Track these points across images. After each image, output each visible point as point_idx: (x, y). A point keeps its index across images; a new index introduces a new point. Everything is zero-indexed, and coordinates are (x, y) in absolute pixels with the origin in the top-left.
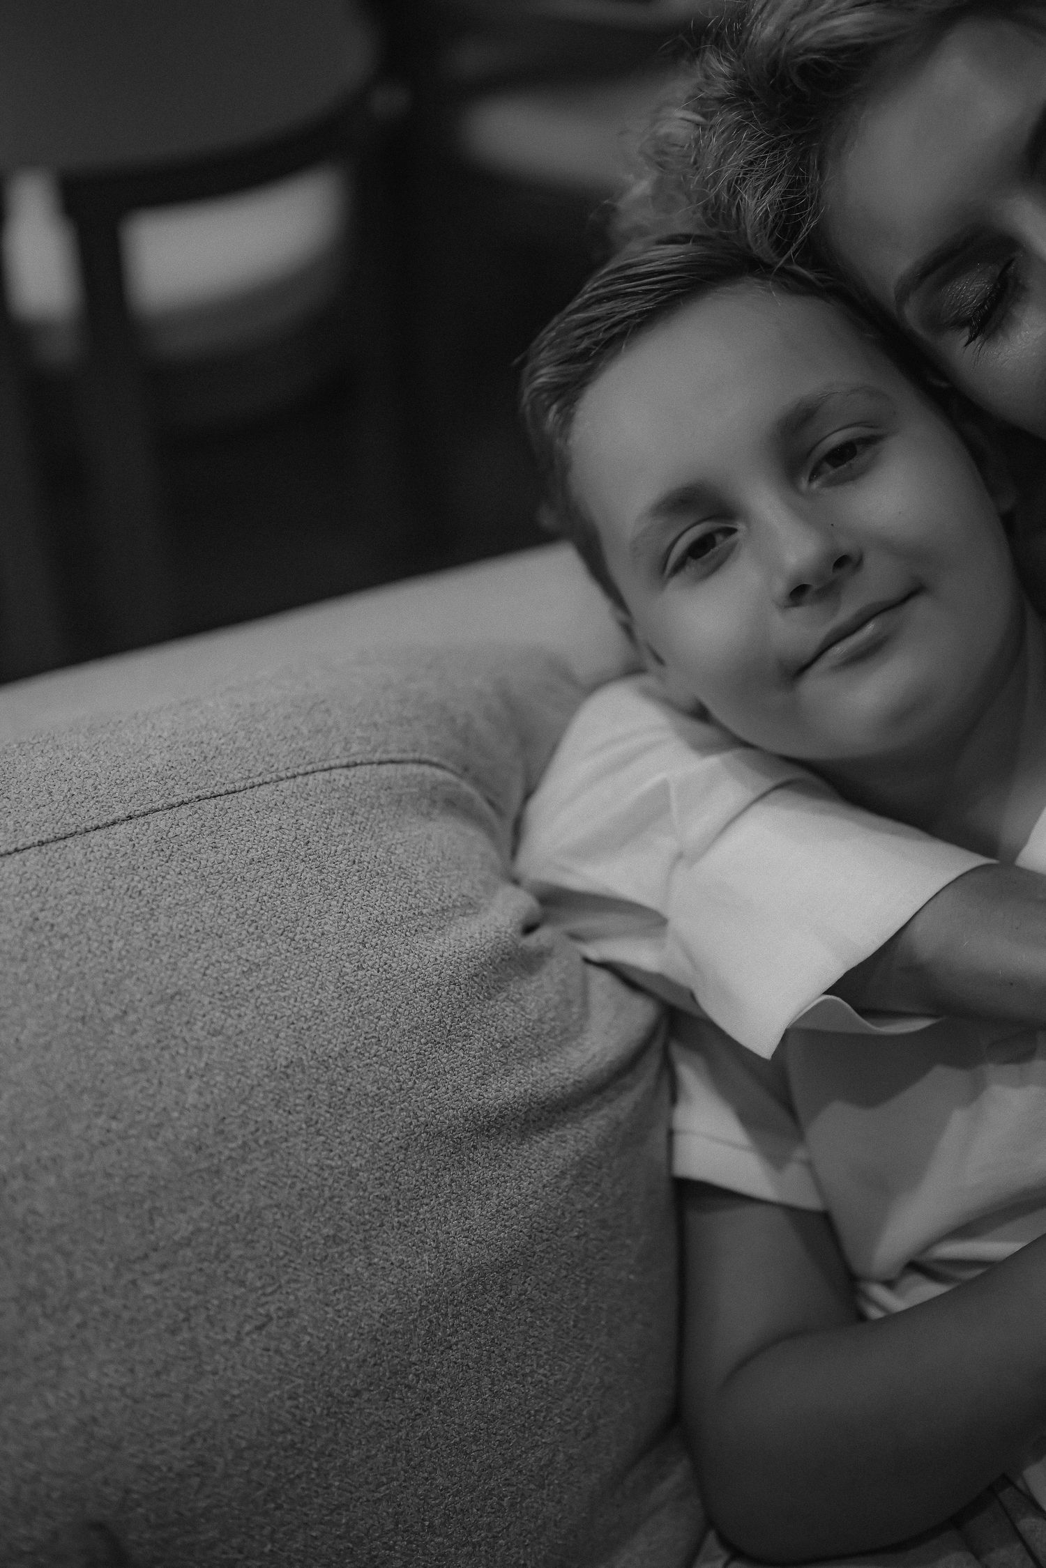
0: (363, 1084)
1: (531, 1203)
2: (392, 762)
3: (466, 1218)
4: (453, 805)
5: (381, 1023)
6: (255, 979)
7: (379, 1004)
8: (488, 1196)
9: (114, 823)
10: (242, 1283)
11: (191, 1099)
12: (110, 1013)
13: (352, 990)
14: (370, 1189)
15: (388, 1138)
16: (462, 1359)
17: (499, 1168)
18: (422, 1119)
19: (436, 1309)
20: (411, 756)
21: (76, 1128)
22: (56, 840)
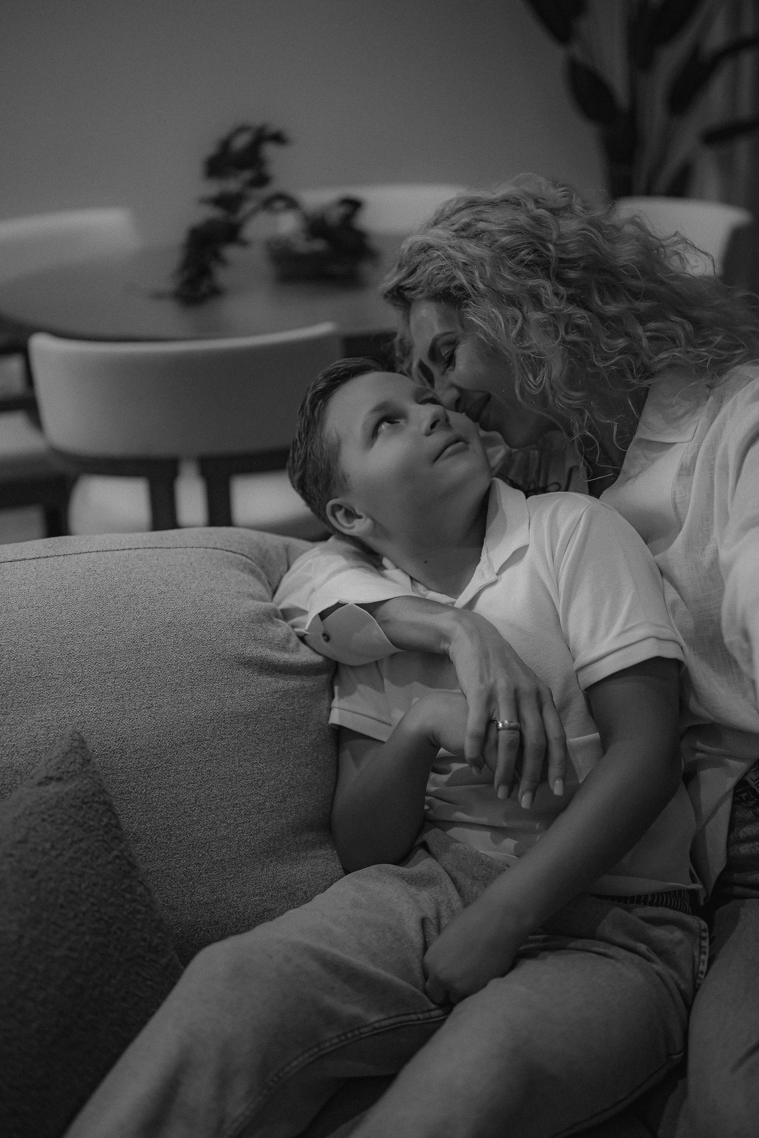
0: (197, 635)
1: (260, 697)
2: (231, 551)
3: (233, 693)
4: (252, 572)
5: (206, 618)
6: (162, 596)
7: (206, 612)
8: (242, 688)
9: (124, 549)
10: (144, 691)
11: (134, 626)
12: (109, 597)
13: (198, 606)
14: (195, 671)
15: (204, 655)
16: (227, 746)
17: (249, 680)
18: (218, 652)
19: (217, 722)
20: (239, 552)
21: (92, 627)
22: (103, 551)
